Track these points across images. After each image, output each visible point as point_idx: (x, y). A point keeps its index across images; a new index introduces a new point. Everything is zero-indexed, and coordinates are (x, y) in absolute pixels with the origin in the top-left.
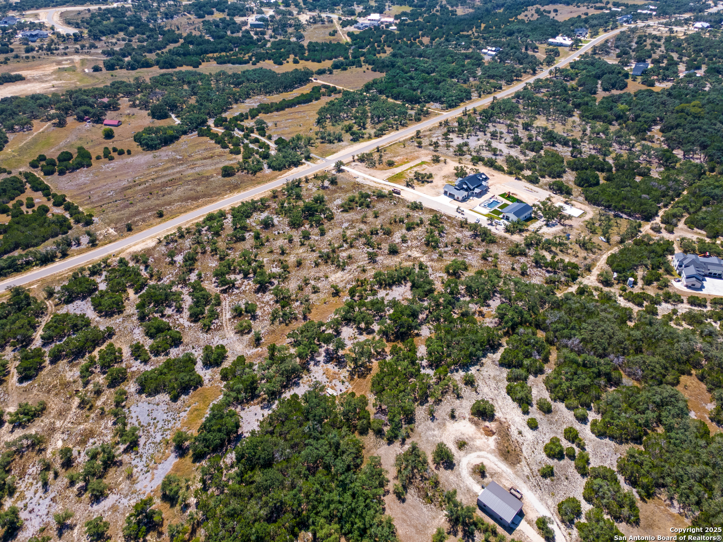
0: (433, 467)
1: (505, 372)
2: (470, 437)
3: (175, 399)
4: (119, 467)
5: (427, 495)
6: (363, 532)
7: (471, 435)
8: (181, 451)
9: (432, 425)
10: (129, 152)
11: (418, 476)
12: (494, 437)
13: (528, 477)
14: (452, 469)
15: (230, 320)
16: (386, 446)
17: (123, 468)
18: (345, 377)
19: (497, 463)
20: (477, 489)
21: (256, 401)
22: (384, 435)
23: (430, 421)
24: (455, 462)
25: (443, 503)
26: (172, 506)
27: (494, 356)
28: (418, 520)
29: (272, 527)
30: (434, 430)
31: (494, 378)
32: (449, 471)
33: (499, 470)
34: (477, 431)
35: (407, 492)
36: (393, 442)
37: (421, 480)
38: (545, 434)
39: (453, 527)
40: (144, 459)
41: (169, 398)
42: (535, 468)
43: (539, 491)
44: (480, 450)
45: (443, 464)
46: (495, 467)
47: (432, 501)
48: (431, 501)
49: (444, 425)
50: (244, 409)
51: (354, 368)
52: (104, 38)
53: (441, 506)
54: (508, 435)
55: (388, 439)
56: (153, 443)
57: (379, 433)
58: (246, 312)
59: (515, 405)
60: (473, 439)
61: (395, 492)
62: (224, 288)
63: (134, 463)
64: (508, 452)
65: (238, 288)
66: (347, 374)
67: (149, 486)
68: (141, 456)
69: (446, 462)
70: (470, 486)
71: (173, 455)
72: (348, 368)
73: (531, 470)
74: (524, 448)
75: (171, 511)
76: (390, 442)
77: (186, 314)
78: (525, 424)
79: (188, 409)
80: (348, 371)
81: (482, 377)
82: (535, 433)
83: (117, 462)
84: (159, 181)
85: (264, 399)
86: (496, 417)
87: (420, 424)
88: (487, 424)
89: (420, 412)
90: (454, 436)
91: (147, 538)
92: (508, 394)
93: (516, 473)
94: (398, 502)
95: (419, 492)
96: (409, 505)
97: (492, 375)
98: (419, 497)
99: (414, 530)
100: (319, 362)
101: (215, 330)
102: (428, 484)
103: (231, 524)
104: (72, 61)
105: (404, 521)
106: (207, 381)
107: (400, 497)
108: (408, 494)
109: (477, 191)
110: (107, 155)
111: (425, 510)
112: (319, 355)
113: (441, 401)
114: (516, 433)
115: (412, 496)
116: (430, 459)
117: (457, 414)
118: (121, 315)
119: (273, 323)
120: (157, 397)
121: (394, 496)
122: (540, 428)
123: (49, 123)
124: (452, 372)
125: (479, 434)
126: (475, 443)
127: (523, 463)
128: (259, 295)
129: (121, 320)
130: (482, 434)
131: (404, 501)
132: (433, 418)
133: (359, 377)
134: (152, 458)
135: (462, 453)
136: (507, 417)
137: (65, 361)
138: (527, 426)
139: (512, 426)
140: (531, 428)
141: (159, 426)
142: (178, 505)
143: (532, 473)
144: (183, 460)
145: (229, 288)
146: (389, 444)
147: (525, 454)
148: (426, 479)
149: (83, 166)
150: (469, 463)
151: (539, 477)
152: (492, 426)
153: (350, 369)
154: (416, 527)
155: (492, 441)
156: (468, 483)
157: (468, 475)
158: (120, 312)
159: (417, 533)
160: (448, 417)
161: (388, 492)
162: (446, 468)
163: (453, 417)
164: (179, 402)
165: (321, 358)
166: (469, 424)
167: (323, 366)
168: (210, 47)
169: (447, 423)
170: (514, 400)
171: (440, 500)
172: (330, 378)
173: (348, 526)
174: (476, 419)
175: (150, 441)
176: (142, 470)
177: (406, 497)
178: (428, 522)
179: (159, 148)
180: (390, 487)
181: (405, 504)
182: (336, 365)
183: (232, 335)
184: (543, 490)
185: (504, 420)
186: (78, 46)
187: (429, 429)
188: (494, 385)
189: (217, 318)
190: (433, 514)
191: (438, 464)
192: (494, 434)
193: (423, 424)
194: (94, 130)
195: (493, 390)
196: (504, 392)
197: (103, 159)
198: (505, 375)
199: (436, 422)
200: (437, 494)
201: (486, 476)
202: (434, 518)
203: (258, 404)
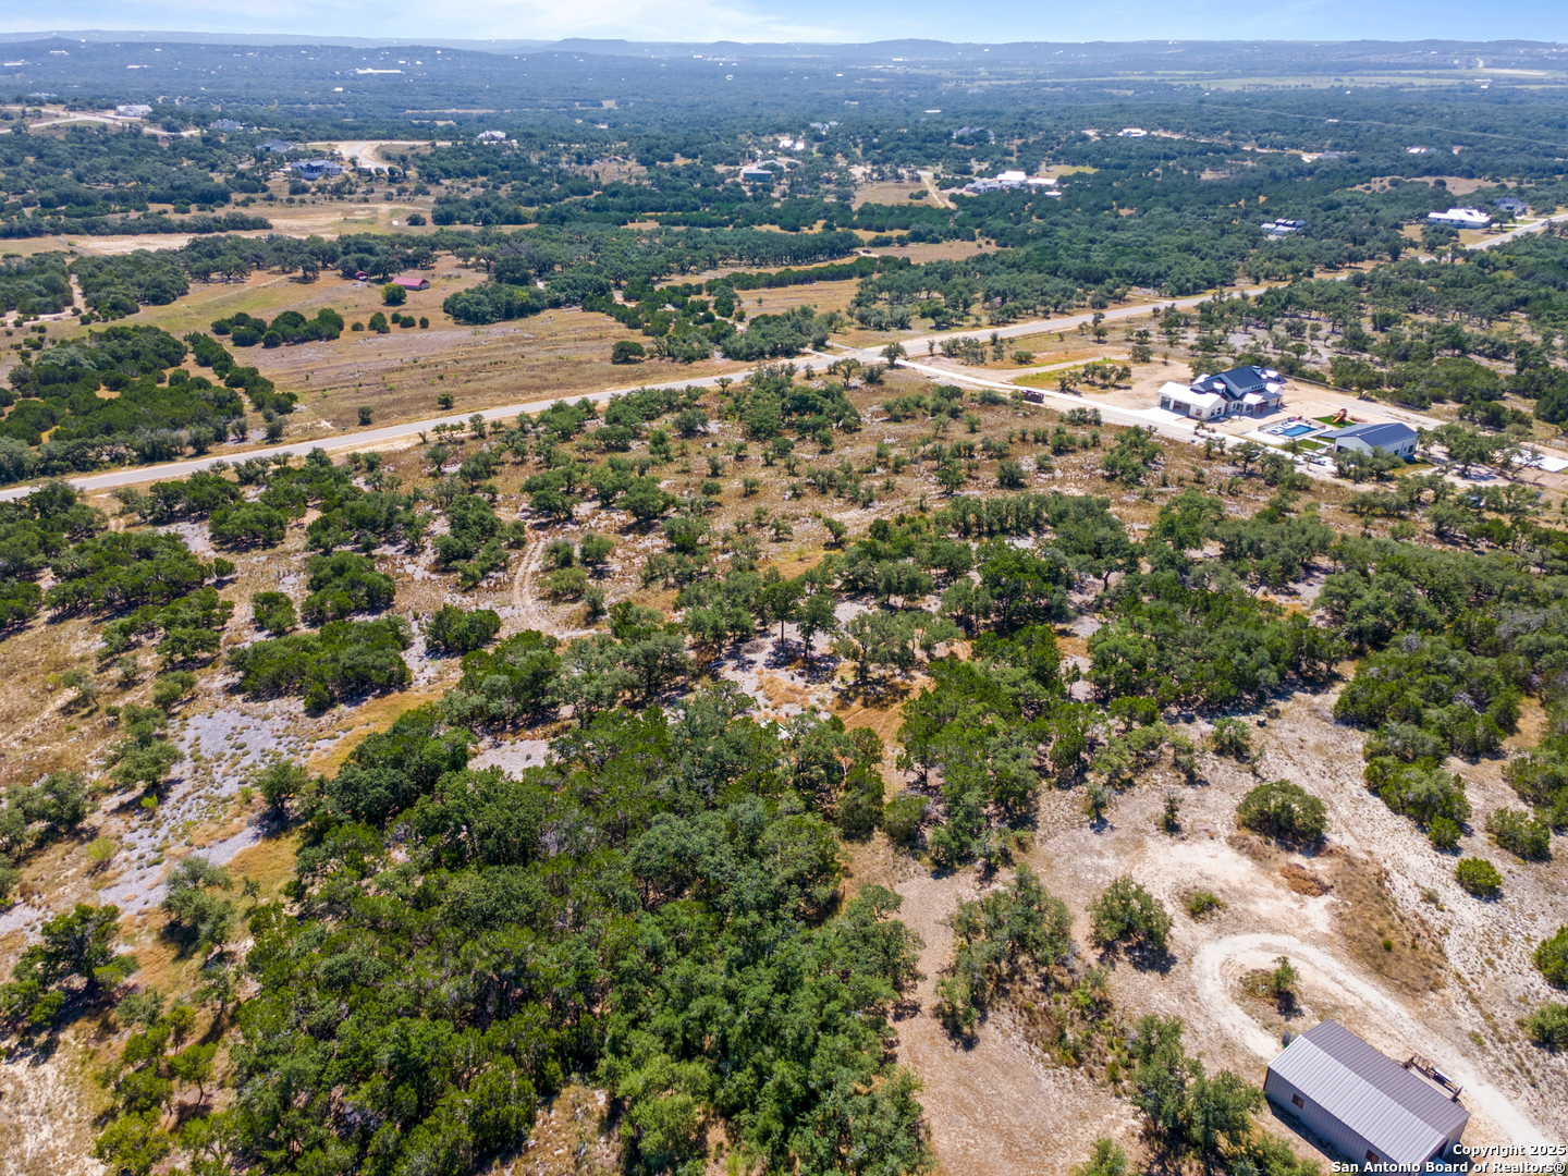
0: (1092, 956)
1: (1358, 740)
2: (1235, 890)
3: (317, 709)
4: (82, 842)
5: (1063, 1036)
6: (796, 1108)
7: (1235, 883)
8: (275, 823)
9: (1096, 841)
10: (424, 324)
11: (1031, 976)
12: (1326, 899)
13: (1475, 1037)
14: (1164, 970)
15: (534, 574)
16: (928, 880)
17: (92, 846)
18: (822, 701)
19: (1341, 976)
20: (1263, 1045)
21: (539, 731)
22: (925, 849)
23: (1088, 831)
24: (1173, 950)
25: (1122, 1073)
26: (182, 956)
27: (1317, 699)
28: (1018, 1112)
29: (466, 1043)
30: (1100, 854)
31: (1319, 748)
32: (1152, 977)
33: (1351, 1000)
34: (1258, 876)
35: (983, 1019)
36: (953, 871)
37: (1043, 990)
38: (1533, 918)
39: (1161, 1159)
40: (161, 833)
41: (302, 708)
42: (1507, 1017)
43: (1527, 1091)
44: (1273, 931)
45: (1128, 951)
46: (1336, 989)
47: (1080, 1061)
48: (1076, 1058)
49: (1139, 845)
50: (499, 746)
51: (856, 684)
52: (447, 182)
53: (1116, 1080)
54: (1382, 897)
55: (937, 862)
56: (207, 798)
57: (907, 839)
58: (583, 561)
59: (1402, 821)
60: (1243, 896)
61: (938, 1012)
62: (543, 520)
63: (128, 838)
64: (1388, 947)
65: (577, 523)
66: (831, 696)
67: (142, 898)
68: (157, 826)
69: (1140, 946)
70: (1234, 1034)
71: (251, 831)
72: (835, 683)
73: (1488, 1017)
74: (1451, 946)
75: (172, 970)
76: (942, 870)
77: (429, 556)
78: (1447, 877)
79: (342, 735)
80: (834, 689)
81: (1274, 743)
82: (1490, 908)
83: (83, 830)
84: (469, 364)
85: (566, 729)
86: (1330, 846)
87: (1051, 835)
88: (1297, 859)
89: (1054, 805)
90: (1170, 880)
91: (61, 1036)
92: (1374, 792)
93: (1425, 1018)
94: (947, 1045)
95: (1033, 1022)
96: (989, 1058)
97: (1311, 741)
98: (1029, 1040)
99: (1000, 1148)
100: (752, 662)
101: (488, 589)
102: (1064, 1005)
103: (329, 1007)
104: (375, 211)
105: (963, 1107)
106: (422, 682)
107: (958, 1029)
108: (989, 1027)
109: (1252, 399)
110: (378, 325)
111: (1048, 1083)
112: (759, 648)
113: (1130, 783)
114: (1414, 896)
115: (1000, 1032)
116: (1081, 930)
117: (1184, 818)
118: (269, 551)
119: (646, 587)
120: (271, 704)
121: (937, 1024)
122: (1510, 897)
123: (283, 277)
124: (1172, 720)
125: (1269, 886)
126: (1252, 907)
127: (1452, 991)
128: (630, 537)
129: (264, 559)
130: (1277, 884)
131: (969, 1043)
132: (1100, 825)
133: (865, 705)
134: (186, 832)
135: (1202, 930)
136: (1374, 848)
137: (85, 620)
138: (1453, 885)
139: (1395, 876)
140: (1476, 893)
141: (246, 762)
142: (198, 955)
143: (1495, 1027)
144: (271, 845)
145: (558, 521)
146: (937, 875)
147: (1455, 963)
148: (1061, 988)
149: (320, 338)
150: (1228, 962)
151: (1524, 1045)
152: (1320, 867)
153: (842, 687)
154: (1007, 1136)
155: (1318, 911)
156: (1226, 1022)
157: (1226, 998)
158: (269, 544)
159: (1010, 1157)
160: (1152, 828)
161: (915, 1009)
162: (1140, 965)
163: (1171, 827)
164: (325, 719)
165: (761, 658)
166: (1229, 854)
167: (760, 673)
168: (652, 201)
169: (1150, 843)
170: (1397, 809)
171: (1110, 1059)
172: (777, 700)
173: (743, 1078)
174: (1255, 839)
175: (202, 792)
176: (141, 857)
177: (979, 1033)
178: (1058, 1128)
179: (490, 322)
180: (925, 994)
181: (972, 1057)
182: (801, 675)
183: (529, 602)
184: (1544, 1087)
185: (1365, 857)
186: (394, 191)
187: (1083, 850)
188: (1319, 765)
189: (504, 569)
190: (1083, 1103)
191: (1109, 947)
192: (1325, 890)
193: (1062, 835)
194: (369, 291)
195: (1314, 776)
196: (1357, 786)
197: (366, 331)
198: (1359, 746)
199: (1107, 834)
200: (1098, 1038)
201: (1299, 1013)
202: (1083, 1118)
203: (545, 736)
